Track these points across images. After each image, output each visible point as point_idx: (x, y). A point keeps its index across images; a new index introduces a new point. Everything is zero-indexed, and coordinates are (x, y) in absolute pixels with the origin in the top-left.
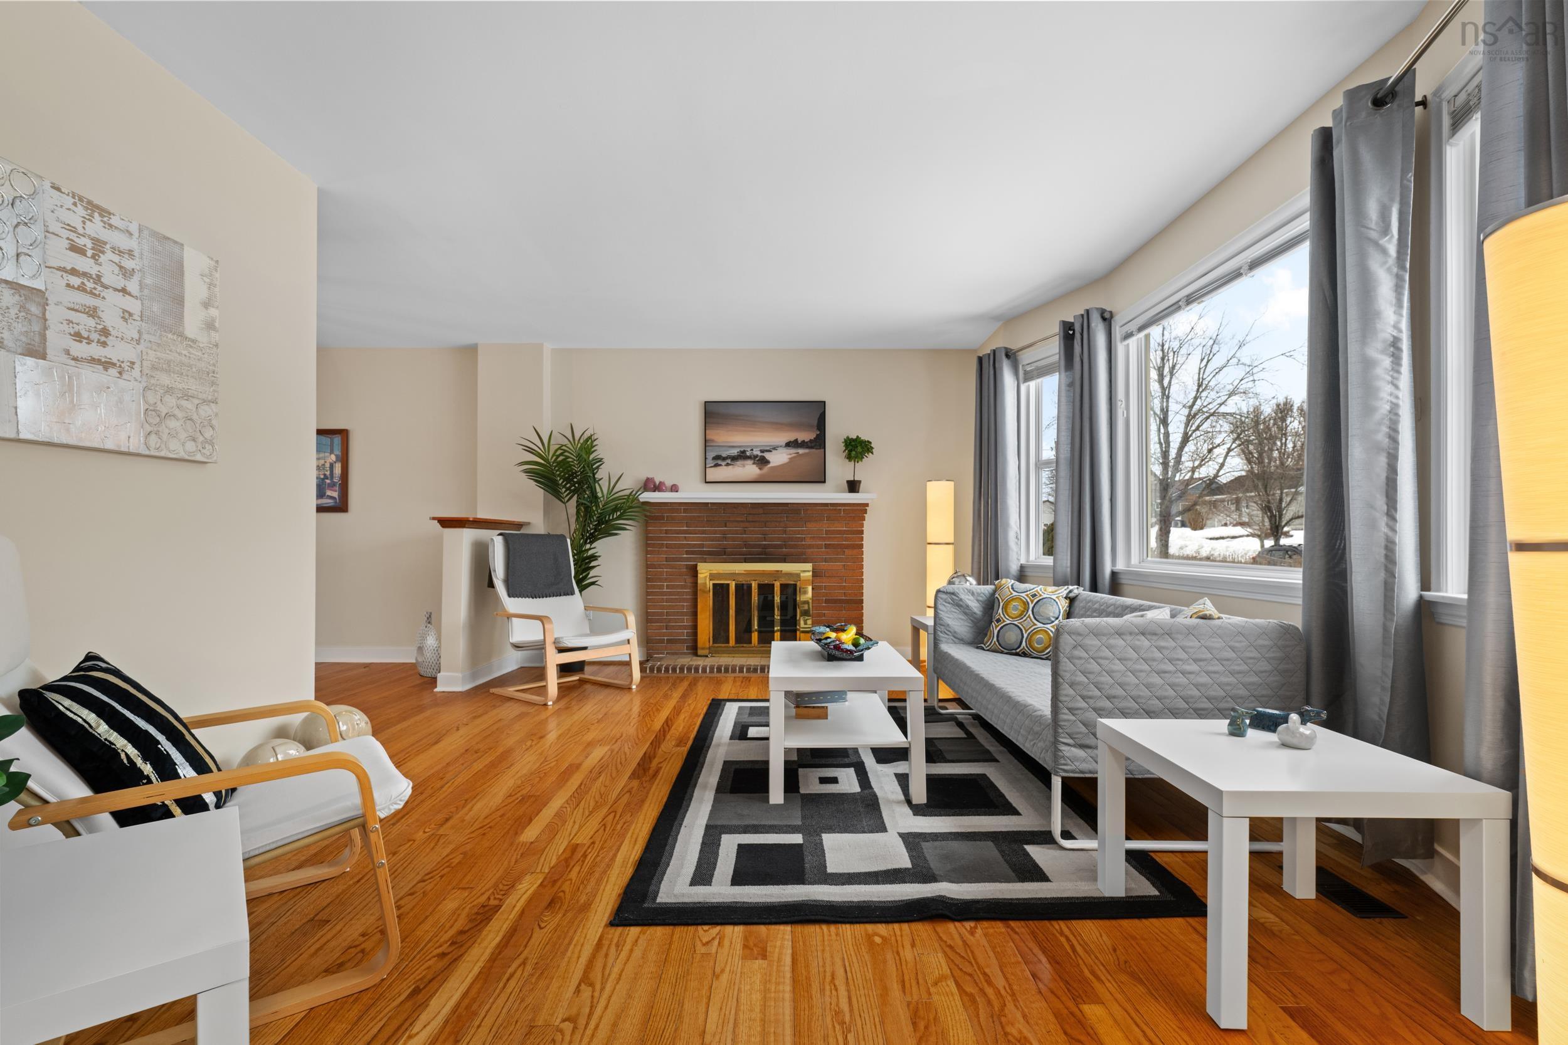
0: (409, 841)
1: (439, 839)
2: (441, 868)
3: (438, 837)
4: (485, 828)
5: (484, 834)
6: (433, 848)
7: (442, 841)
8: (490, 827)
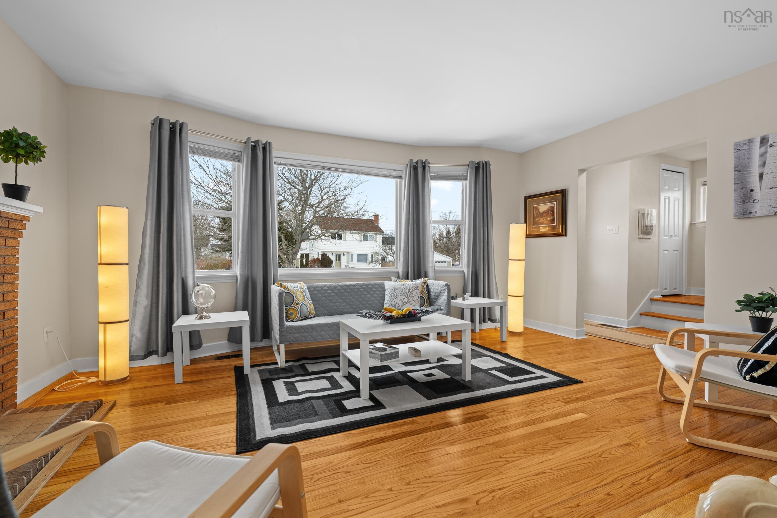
0: (650, 444)
1: (631, 436)
2: (633, 421)
3: (631, 438)
4: (601, 430)
5: (603, 427)
6: (635, 433)
7: (629, 435)
8: (597, 429)
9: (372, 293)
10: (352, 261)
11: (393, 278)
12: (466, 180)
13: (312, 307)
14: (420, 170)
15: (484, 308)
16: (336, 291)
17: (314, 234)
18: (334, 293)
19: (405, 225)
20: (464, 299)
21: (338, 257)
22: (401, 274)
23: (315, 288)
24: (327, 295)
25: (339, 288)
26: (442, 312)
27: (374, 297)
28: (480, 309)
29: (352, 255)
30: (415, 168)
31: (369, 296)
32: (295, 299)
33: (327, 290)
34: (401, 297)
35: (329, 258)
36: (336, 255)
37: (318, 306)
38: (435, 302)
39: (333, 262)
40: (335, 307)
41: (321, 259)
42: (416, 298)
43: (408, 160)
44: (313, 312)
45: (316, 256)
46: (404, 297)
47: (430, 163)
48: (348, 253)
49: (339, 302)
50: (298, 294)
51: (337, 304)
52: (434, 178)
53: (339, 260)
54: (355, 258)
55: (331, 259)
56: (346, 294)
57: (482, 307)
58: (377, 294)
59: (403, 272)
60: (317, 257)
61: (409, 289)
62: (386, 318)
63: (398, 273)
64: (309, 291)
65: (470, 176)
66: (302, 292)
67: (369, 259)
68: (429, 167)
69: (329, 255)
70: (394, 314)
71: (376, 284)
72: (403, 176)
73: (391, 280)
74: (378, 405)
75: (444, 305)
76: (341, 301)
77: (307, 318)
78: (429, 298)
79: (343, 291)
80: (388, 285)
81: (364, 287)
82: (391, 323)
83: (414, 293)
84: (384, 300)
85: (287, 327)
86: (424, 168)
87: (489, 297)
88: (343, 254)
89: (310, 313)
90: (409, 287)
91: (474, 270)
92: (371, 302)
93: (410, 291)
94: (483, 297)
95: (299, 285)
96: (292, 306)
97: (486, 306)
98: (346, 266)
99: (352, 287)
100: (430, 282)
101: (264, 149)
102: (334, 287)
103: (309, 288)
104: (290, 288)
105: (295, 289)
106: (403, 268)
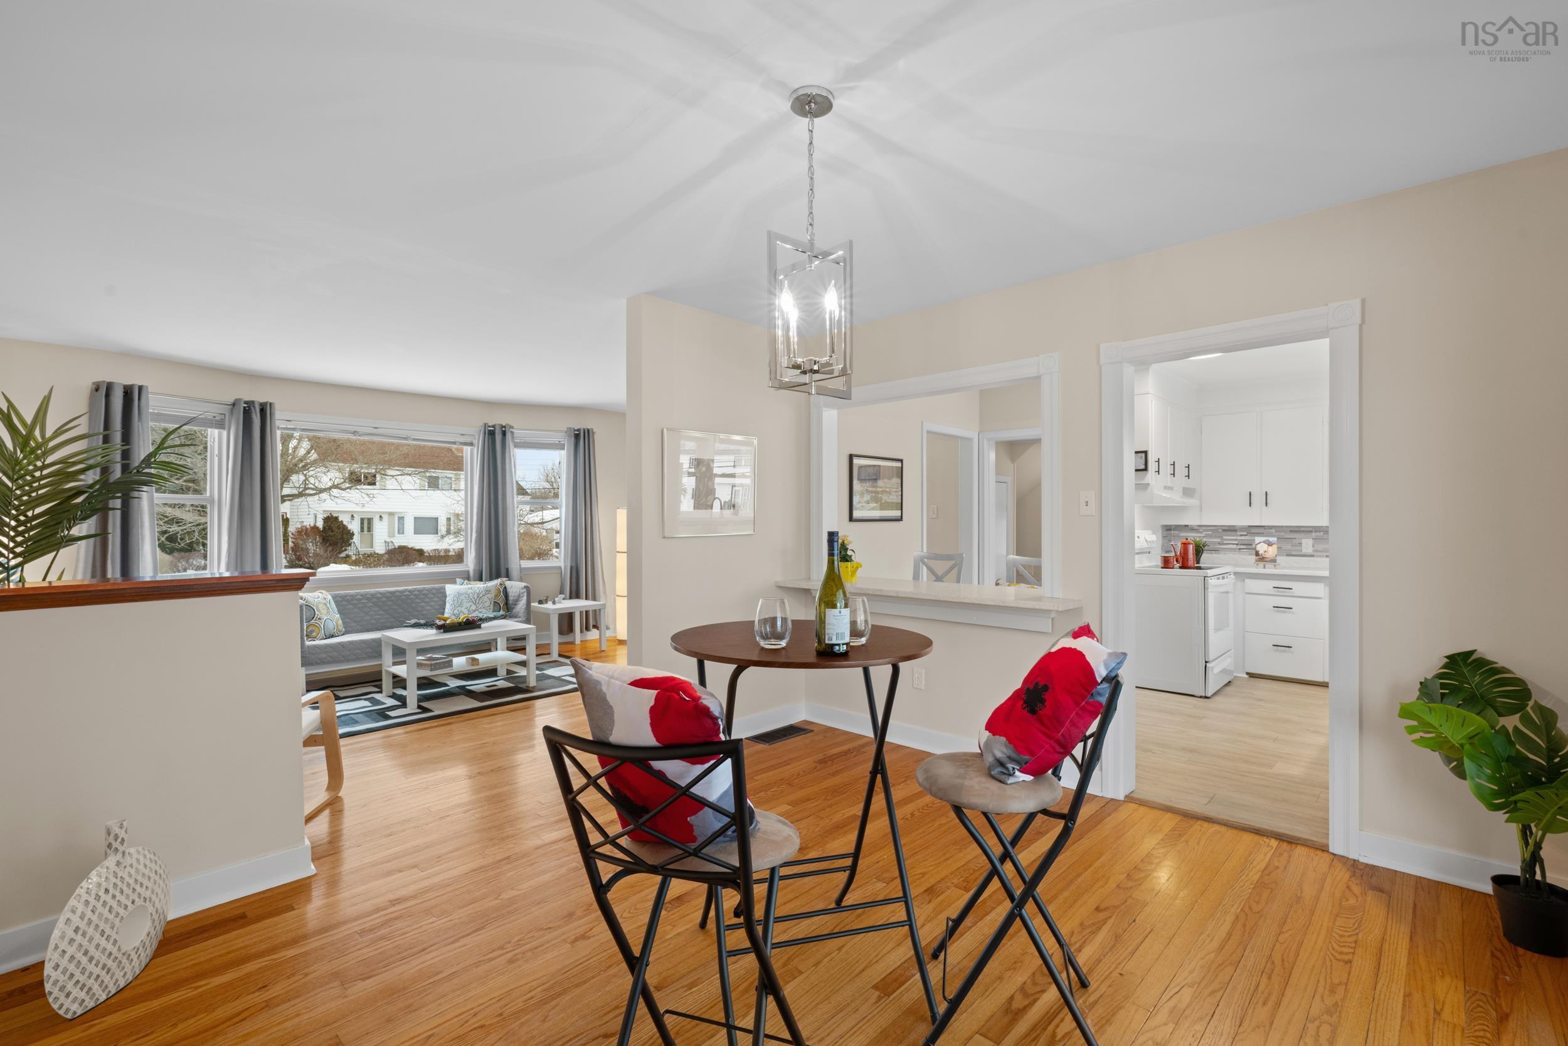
9: (427, 600)
10: (401, 531)
11: (458, 580)
12: (564, 449)
13: (340, 622)
14: (498, 437)
15: (587, 612)
16: (375, 600)
17: (314, 485)
18: (373, 603)
19: (478, 509)
20: (554, 603)
21: (367, 524)
22: (472, 574)
23: (343, 597)
24: (361, 605)
25: (379, 596)
26: (520, 619)
27: (430, 606)
28: (581, 613)
29: (401, 519)
30: (492, 434)
31: (423, 604)
32: (317, 612)
33: (362, 599)
34: (466, 604)
35: (345, 527)
36: (362, 520)
37: (347, 620)
38: (513, 608)
39: (353, 534)
40: (374, 621)
41: (324, 528)
42: (487, 604)
43: (481, 423)
44: (341, 628)
45: (309, 522)
46: (472, 604)
47: (513, 427)
48: (391, 514)
49: (380, 615)
50: (320, 606)
51: (377, 617)
52: (517, 446)
53: (370, 529)
54: (409, 525)
55: (350, 527)
56: (389, 603)
57: (584, 610)
58: (434, 601)
59: (474, 570)
60: (312, 525)
61: (478, 594)
62: (439, 627)
63: (468, 571)
64: (335, 602)
65: (569, 443)
66: (325, 604)
67: (442, 529)
68: (512, 433)
69: (345, 519)
70: (448, 622)
71: (433, 588)
72: (475, 442)
73: (455, 583)
74: (426, 710)
75: (522, 611)
76: (382, 612)
77: (332, 636)
78: (506, 604)
79: (384, 599)
80: (450, 589)
81: (416, 593)
82: (444, 632)
83: (485, 599)
84: (444, 609)
85: (309, 647)
86: (504, 433)
87: (594, 599)
88: (378, 516)
89: (338, 629)
90: (478, 591)
91: (574, 564)
92: (426, 612)
93: (479, 596)
94: (586, 599)
95: (320, 594)
96: (313, 621)
97: (590, 609)
98: (385, 542)
99: (398, 594)
100: (508, 583)
101: (263, 411)
102: (372, 595)
103: (334, 597)
104: (310, 599)
105: (316, 600)
106: (475, 566)
